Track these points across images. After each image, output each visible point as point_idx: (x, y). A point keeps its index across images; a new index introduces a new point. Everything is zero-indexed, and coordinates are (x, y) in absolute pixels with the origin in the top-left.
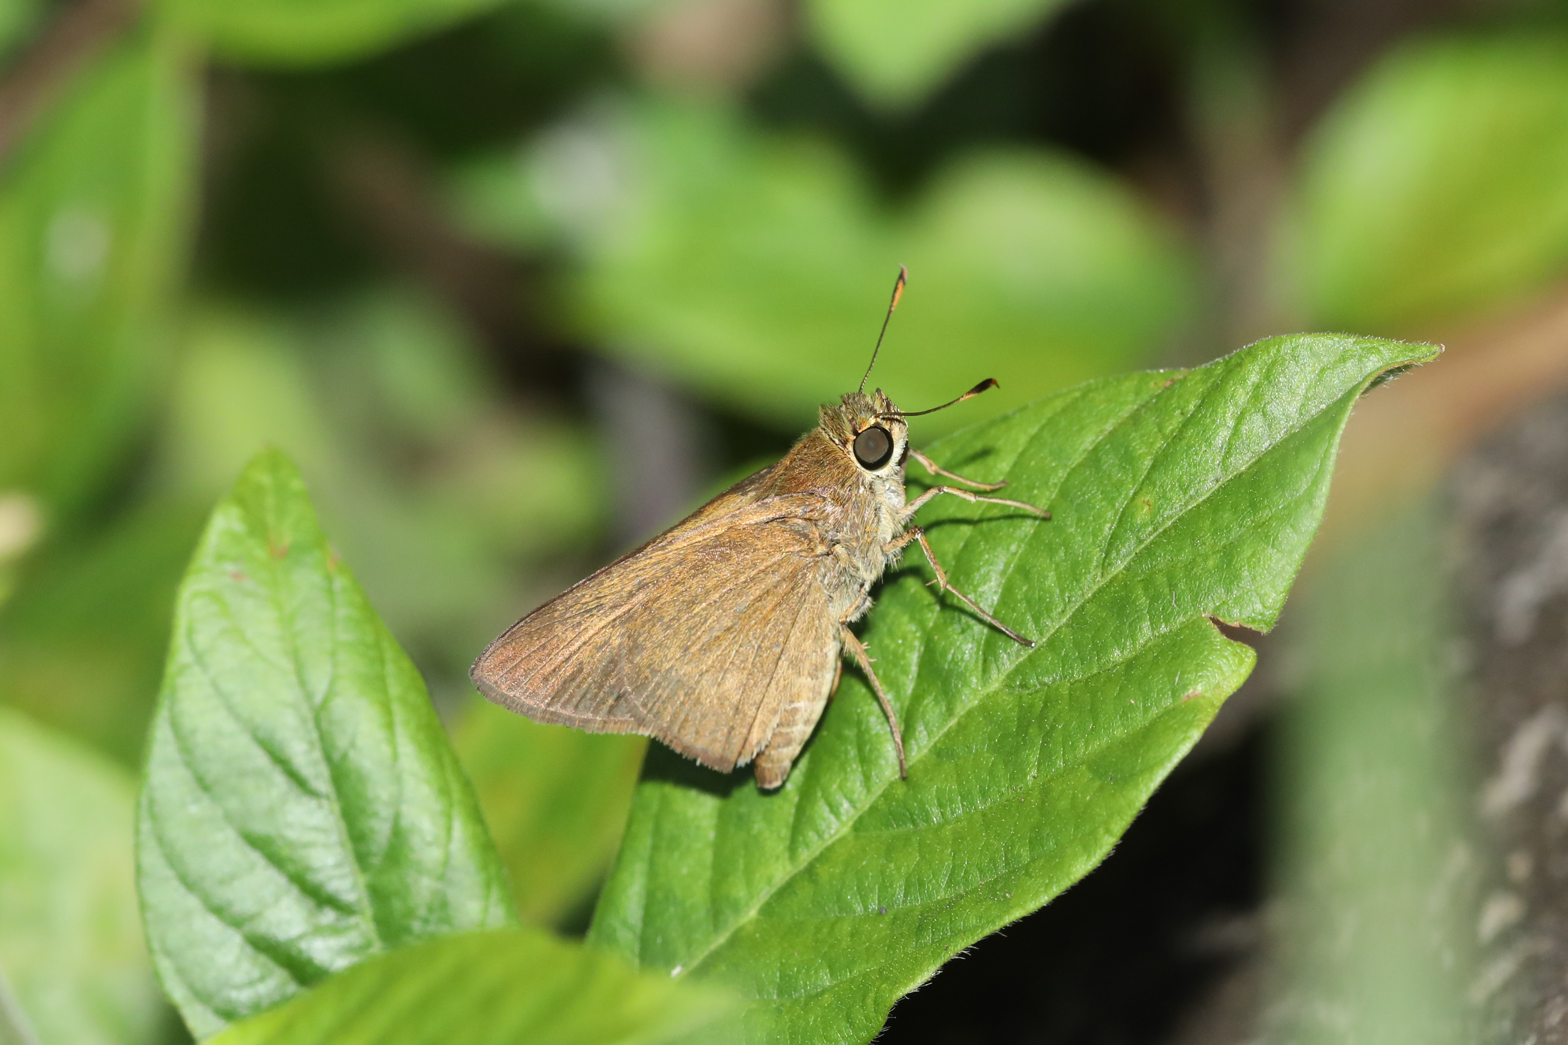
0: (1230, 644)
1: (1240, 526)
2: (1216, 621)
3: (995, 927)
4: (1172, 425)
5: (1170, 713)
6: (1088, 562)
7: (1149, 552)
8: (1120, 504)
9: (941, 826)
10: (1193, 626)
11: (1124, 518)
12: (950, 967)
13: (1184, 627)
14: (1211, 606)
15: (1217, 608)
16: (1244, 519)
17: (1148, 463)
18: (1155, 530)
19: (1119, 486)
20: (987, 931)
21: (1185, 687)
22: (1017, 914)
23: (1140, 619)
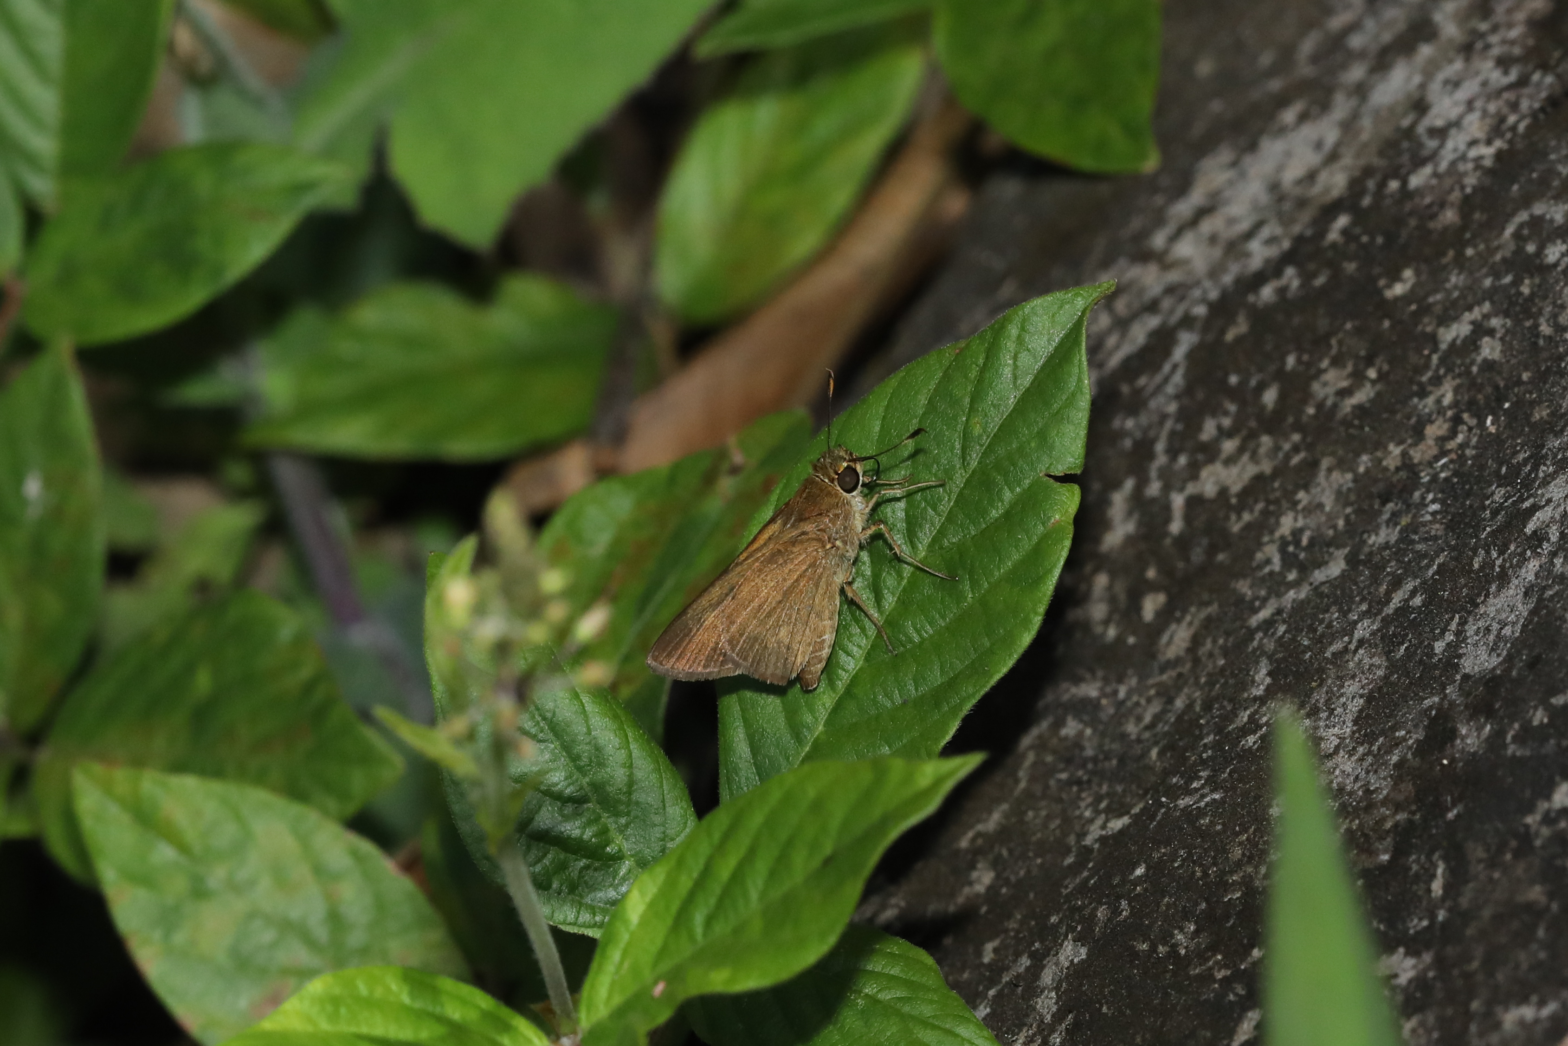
0: (1064, 486)
1: (1043, 418)
2: (1050, 476)
3: (987, 689)
4: (973, 374)
5: (1045, 537)
6: (954, 466)
7: (990, 449)
8: (960, 428)
9: (921, 643)
10: (1036, 484)
11: (966, 436)
12: (966, 720)
13: (1031, 486)
14: (1043, 469)
15: (1048, 468)
16: (1044, 412)
17: (967, 400)
18: (988, 437)
19: (955, 418)
20: (982, 693)
21: (1049, 518)
22: (997, 677)
23: (1001, 490)
